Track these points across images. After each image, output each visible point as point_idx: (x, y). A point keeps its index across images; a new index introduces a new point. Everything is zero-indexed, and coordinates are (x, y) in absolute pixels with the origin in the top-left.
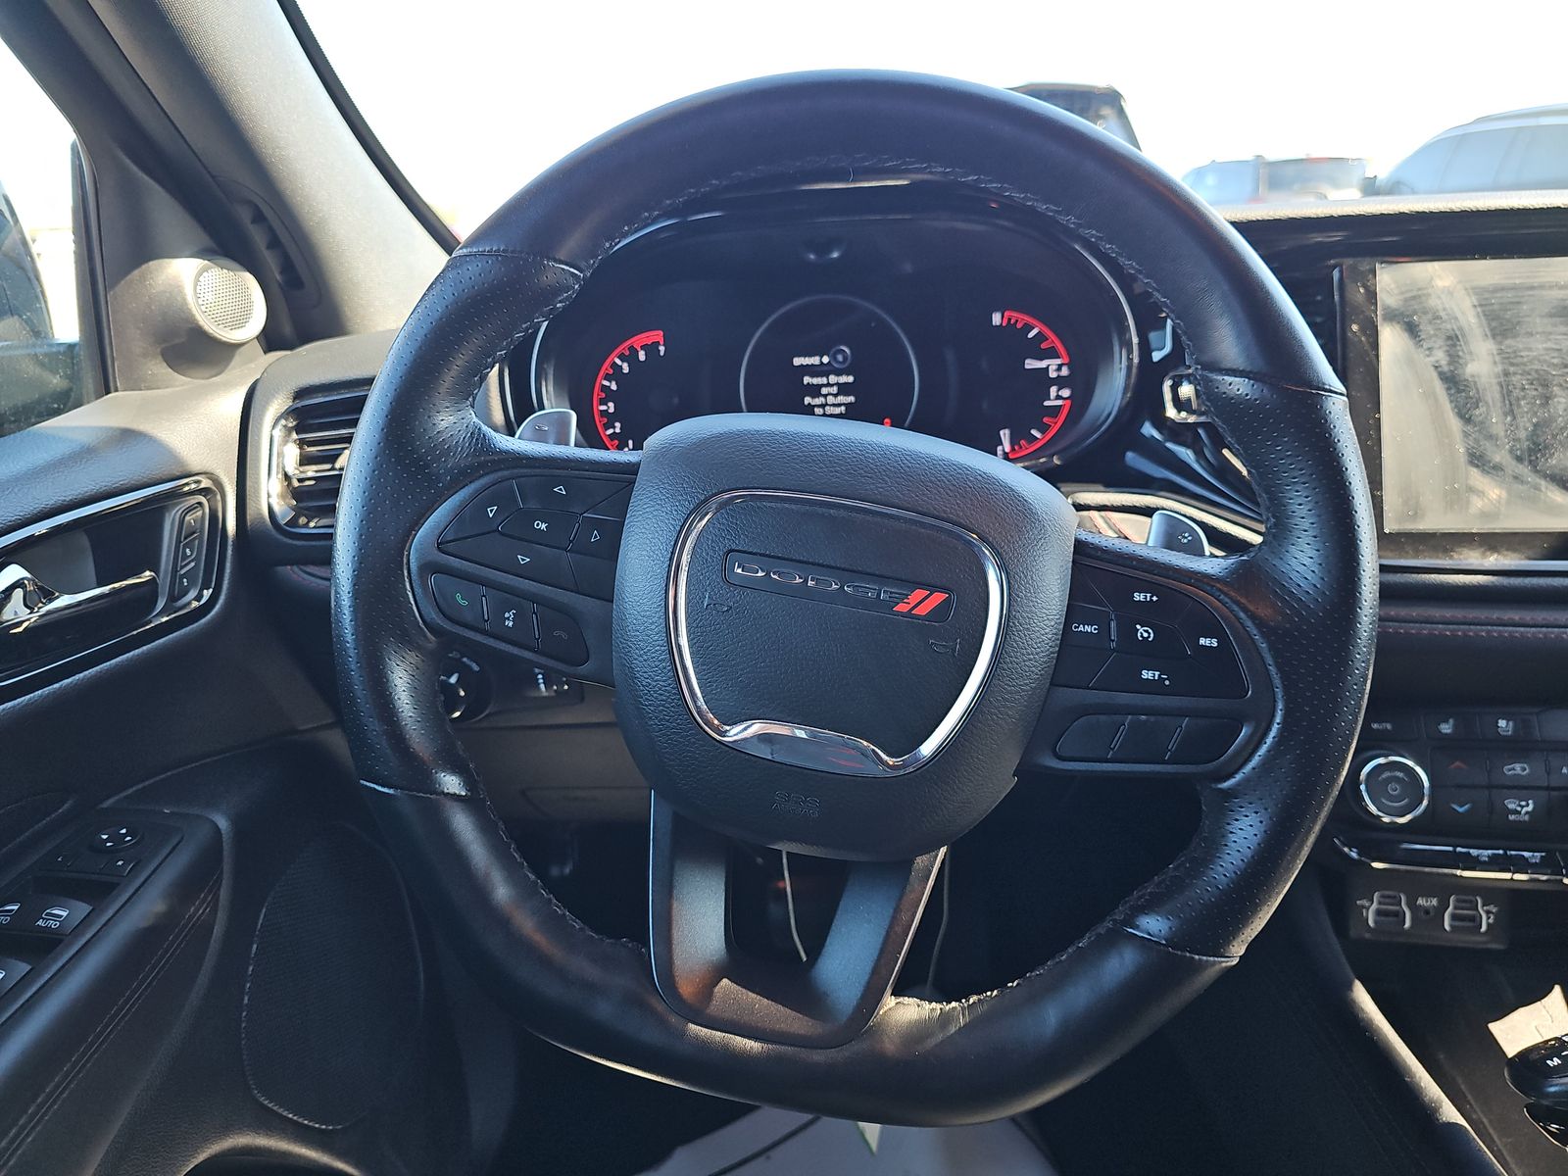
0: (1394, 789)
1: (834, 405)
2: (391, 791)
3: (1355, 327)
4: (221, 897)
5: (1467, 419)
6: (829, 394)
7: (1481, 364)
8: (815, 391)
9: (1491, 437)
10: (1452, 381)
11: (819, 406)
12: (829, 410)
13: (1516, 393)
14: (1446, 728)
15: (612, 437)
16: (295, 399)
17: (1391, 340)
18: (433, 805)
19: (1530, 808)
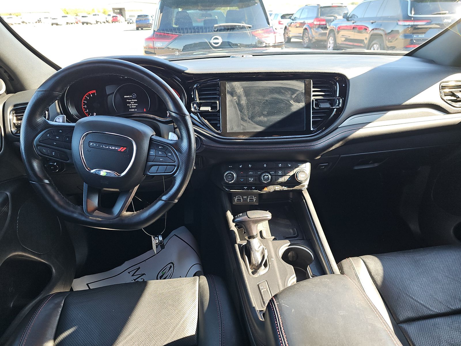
0: (230, 177)
1: (133, 106)
2: (35, 183)
3: (222, 94)
4: (9, 207)
5: (241, 112)
6: (132, 103)
7: (244, 101)
8: (129, 103)
9: (245, 115)
10: (239, 104)
11: (130, 106)
12: (133, 107)
13: (249, 107)
14: (241, 166)
15: (87, 113)
16: (14, 107)
17: (228, 97)
18: (43, 185)
19: (253, 180)
